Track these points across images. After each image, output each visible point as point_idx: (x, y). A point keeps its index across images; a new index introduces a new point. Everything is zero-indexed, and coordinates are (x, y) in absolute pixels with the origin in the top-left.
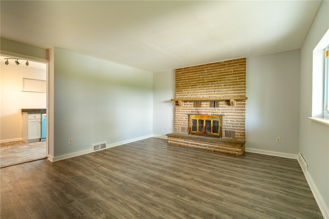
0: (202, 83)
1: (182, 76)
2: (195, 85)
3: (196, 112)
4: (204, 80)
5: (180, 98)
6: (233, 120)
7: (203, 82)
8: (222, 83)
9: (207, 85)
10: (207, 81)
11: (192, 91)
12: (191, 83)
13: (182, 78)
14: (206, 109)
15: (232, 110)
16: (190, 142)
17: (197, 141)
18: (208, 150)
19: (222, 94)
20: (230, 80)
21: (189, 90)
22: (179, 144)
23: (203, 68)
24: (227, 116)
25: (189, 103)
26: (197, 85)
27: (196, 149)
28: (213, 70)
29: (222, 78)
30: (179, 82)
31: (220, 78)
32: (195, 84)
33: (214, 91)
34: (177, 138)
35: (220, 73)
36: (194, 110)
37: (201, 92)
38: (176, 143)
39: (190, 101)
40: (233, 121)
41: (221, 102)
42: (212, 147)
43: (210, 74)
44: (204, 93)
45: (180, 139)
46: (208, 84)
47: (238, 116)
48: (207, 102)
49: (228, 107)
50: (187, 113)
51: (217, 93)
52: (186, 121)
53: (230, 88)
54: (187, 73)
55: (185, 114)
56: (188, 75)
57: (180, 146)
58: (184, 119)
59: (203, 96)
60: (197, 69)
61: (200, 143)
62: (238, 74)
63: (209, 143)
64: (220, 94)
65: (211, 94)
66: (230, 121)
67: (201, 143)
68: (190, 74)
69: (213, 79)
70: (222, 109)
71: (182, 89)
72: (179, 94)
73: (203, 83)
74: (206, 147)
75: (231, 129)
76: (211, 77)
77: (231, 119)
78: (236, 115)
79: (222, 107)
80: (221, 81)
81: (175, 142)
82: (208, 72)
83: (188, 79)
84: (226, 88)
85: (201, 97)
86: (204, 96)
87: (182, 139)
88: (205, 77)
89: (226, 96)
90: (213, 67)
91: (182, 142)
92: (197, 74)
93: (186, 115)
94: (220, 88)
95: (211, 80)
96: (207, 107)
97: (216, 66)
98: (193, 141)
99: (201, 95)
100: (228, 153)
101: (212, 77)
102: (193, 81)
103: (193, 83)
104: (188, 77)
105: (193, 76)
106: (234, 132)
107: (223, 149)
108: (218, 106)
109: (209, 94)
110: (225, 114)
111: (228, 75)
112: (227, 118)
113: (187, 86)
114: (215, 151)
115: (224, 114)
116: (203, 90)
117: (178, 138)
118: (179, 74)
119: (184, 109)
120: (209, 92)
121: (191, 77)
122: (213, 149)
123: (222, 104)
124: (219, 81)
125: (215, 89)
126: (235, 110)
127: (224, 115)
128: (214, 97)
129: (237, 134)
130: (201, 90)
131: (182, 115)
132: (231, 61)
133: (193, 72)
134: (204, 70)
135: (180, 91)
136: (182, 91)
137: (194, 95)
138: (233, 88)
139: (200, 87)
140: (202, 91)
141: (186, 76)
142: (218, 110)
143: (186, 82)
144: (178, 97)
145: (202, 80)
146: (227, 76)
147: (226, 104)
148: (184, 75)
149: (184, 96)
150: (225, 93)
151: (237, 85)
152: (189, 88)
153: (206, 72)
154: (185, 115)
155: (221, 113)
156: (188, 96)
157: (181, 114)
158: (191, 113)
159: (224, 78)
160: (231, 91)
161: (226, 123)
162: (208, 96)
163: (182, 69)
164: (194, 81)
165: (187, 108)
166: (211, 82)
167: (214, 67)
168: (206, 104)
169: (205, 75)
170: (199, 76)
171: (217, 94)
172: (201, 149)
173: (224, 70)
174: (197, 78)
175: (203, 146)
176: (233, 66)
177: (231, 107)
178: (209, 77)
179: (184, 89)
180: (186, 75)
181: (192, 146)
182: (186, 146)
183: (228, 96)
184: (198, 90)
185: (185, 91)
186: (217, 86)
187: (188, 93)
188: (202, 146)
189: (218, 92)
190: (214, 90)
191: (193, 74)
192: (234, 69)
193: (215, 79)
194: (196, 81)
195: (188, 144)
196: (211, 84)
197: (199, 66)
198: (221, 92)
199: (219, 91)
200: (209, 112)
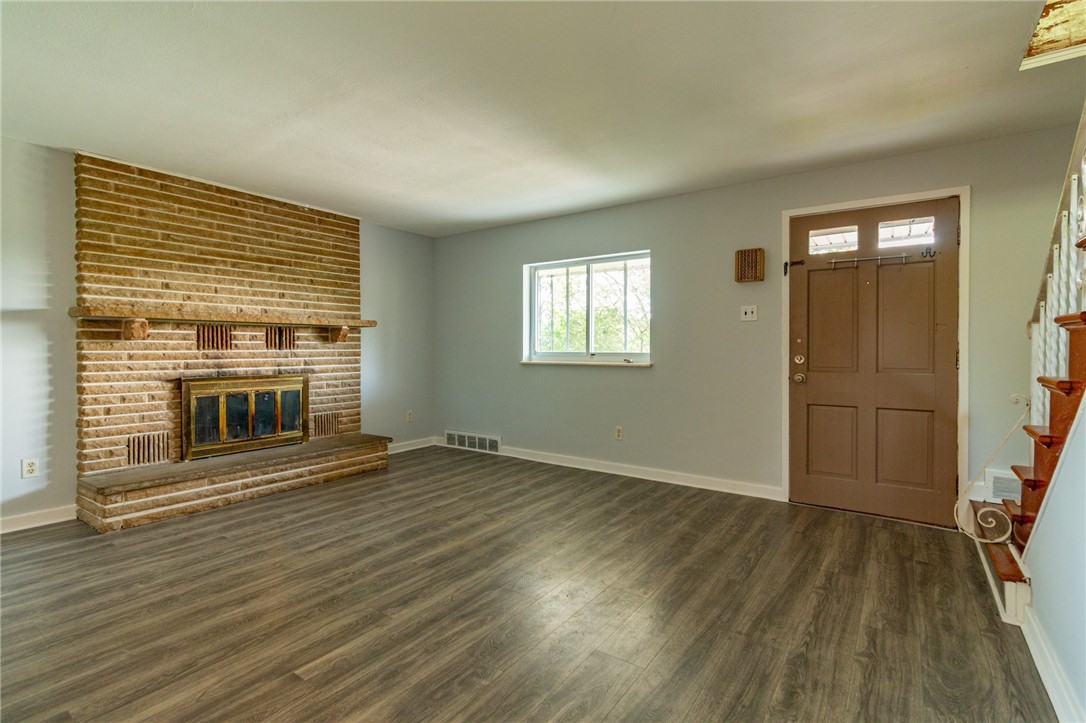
0: (234, 257)
1: (127, 200)
2: (206, 261)
3: (208, 367)
4: (243, 249)
5: (117, 303)
6: (334, 382)
7: (241, 257)
8: (305, 274)
9: (253, 268)
10: (254, 255)
11: (185, 279)
12: (181, 248)
13: (128, 210)
14: (254, 356)
15: (333, 355)
16: (240, 481)
17: (271, 468)
18: (310, 485)
19: (306, 306)
20: (326, 269)
21: (172, 276)
22: (183, 512)
23: (236, 204)
24: (322, 372)
25: (170, 331)
26: (212, 262)
27: (266, 498)
28: (277, 222)
29: (305, 258)
30: (112, 229)
31: (297, 257)
32: (202, 253)
33: (282, 296)
34: (168, 488)
35: (298, 241)
36: (201, 360)
37: (231, 291)
38: (164, 512)
39: (178, 324)
40: (337, 386)
41: (303, 330)
42: (323, 471)
43: (266, 235)
44: (244, 297)
45: (189, 484)
46: (260, 268)
47: (347, 370)
48: (258, 329)
49: (324, 348)
50: (162, 372)
51: (290, 303)
52: (157, 408)
53: (326, 291)
54: (158, 196)
55: (149, 378)
56: (164, 206)
57: (192, 513)
58: (147, 403)
59: (240, 306)
60: (211, 198)
61: (282, 470)
62: (345, 256)
63: (314, 461)
64: (299, 306)
65: (272, 304)
66: (328, 386)
67: (286, 470)
68: (176, 206)
69: (275, 255)
70: (308, 352)
71: (131, 262)
72: (106, 281)
73: (241, 261)
74: (301, 476)
75: (330, 409)
76: (270, 245)
77: (331, 379)
78: (342, 370)
79: (307, 347)
80: (301, 265)
81: (158, 506)
82: (258, 225)
83: (167, 227)
84: (315, 290)
85: (233, 308)
86: (244, 307)
87: (200, 481)
88: (249, 241)
89: (316, 314)
90: (274, 212)
91: (199, 496)
92: (213, 217)
93: (159, 383)
94: (299, 289)
95: (270, 254)
96: (257, 347)
97: (287, 215)
98: (254, 471)
99: (233, 301)
100: (364, 471)
101: (274, 246)
102: (194, 243)
103: (192, 250)
104: (168, 217)
105: (190, 222)
106: (336, 416)
107: (349, 466)
108: (292, 344)
109: (266, 303)
110: (316, 368)
111: (322, 253)
112: (322, 379)
113: (161, 256)
114: (327, 481)
115: (312, 367)
116: (239, 284)
117: (180, 486)
118: (105, 185)
119: (146, 357)
120: (264, 294)
121: (182, 220)
122: (322, 475)
123: (307, 339)
124: (296, 264)
125: (284, 287)
126: (340, 355)
127: (313, 372)
128: (283, 313)
129: (345, 419)
130: (233, 282)
131: (133, 383)
132: (328, 215)
133: (195, 204)
134: (240, 213)
135: (117, 272)
136: (130, 272)
137: (202, 299)
138: (334, 292)
139: (224, 272)
140: (236, 287)
141: (149, 209)
142: (296, 355)
143: (155, 236)
144: (104, 301)
145: (237, 248)
146: (318, 256)
147: (316, 338)
148: (140, 203)
149: (145, 296)
150: (315, 307)
151: (343, 285)
152: (170, 266)
153: (252, 224)
154: (153, 384)
155: (303, 367)
156: (169, 297)
157: (127, 378)
158: (182, 371)
159: (312, 259)
160: (329, 300)
161: (318, 395)
162: (259, 308)
163: (127, 168)
164: (200, 244)
165: (161, 352)
166: (269, 261)
167: (278, 213)
168: (253, 338)
169: (248, 234)
170: (222, 227)
171: (291, 305)
172: (285, 491)
173: (311, 235)
174: (211, 235)
175: (293, 478)
176: (333, 231)
177: (331, 345)
178: (262, 244)
179: (141, 263)
180: (155, 205)
181: (249, 495)
182: (220, 504)
183: (324, 315)
184: (219, 282)
185: (146, 273)
186: (290, 280)
187: (167, 286)
188: (288, 479)
189: (293, 298)
190: (278, 291)
191: (192, 213)
192: (337, 240)
193: (282, 256)
194: (208, 244)
195: (230, 492)
196: (270, 269)
197: (219, 190)
198: (303, 299)
199: (297, 297)
200: (264, 364)
